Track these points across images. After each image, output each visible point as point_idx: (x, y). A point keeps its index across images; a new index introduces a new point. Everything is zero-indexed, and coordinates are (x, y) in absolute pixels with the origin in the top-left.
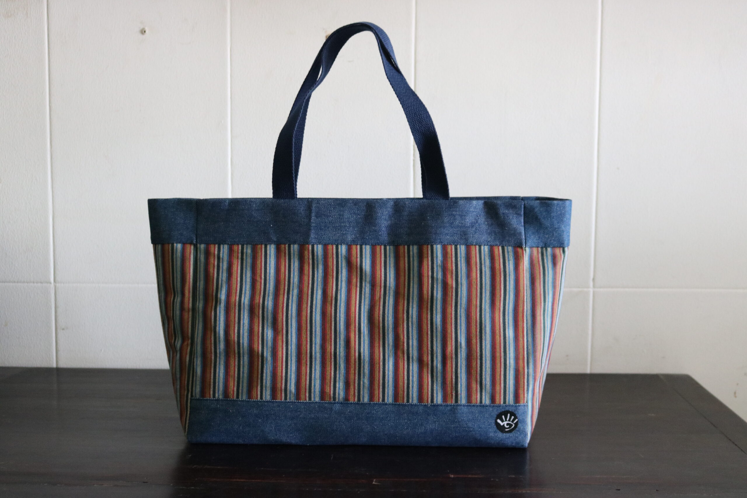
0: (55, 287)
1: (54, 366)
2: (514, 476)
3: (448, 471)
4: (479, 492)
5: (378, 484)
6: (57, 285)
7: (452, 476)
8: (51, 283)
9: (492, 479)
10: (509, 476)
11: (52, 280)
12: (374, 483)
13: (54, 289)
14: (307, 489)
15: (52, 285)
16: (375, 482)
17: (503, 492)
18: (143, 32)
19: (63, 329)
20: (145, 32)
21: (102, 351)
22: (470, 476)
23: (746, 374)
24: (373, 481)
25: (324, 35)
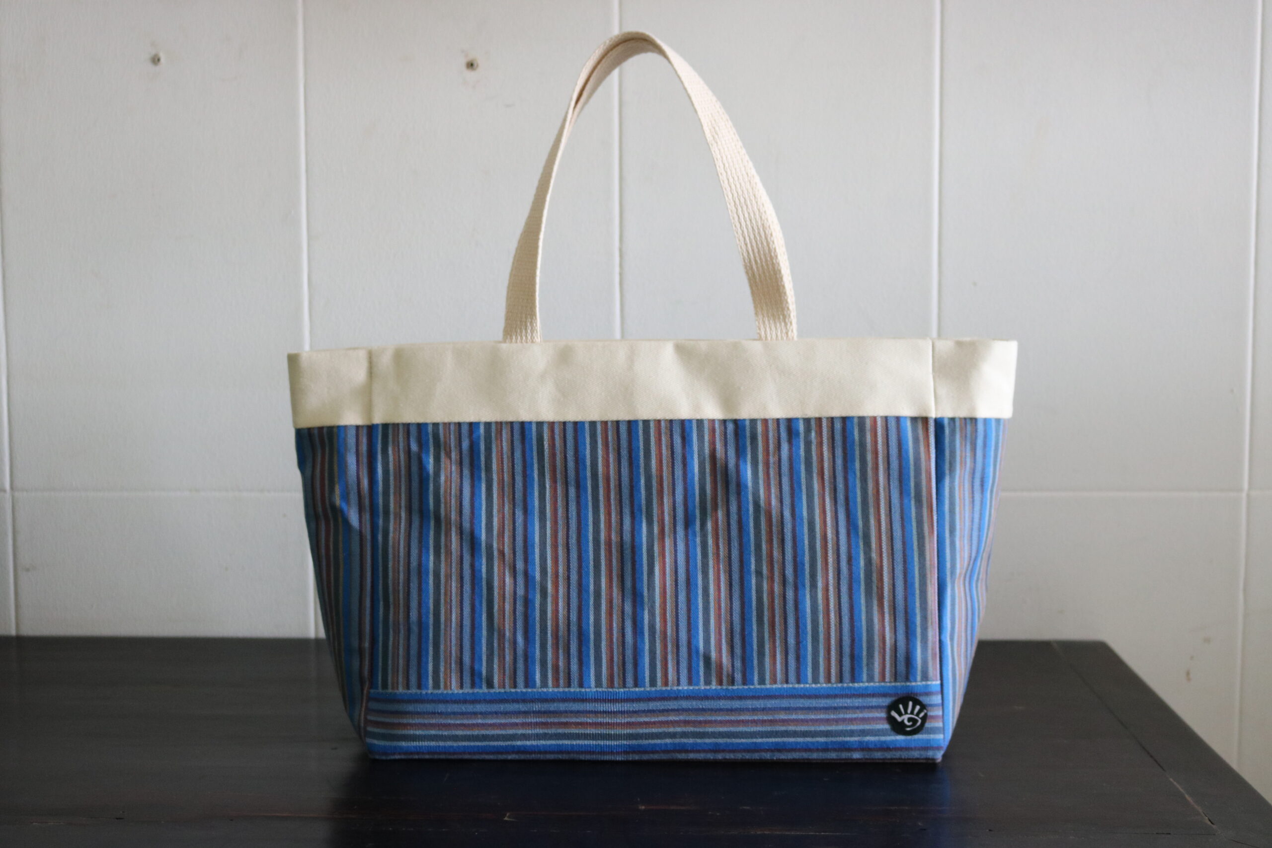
0: (13, 497)
1: (13, 632)
2: (748, 808)
3: (639, 799)
4: (682, 833)
5: (513, 820)
6: (16, 494)
7: (643, 807)
8: (5, 491)
9: (710, 813)
10: (741, 808)
11: (7, 486)
12: (506, 819)
13: (11, 500)
14: (390, 829)
15: (8, 495)
16: (509, 817)
17: (723, 832)
18: (157, 60)
19: (28, 570)
20: (159, 60)
22: (672, 808)
23: (1207, 640)
24: (506, 815)
25: (463, 61)
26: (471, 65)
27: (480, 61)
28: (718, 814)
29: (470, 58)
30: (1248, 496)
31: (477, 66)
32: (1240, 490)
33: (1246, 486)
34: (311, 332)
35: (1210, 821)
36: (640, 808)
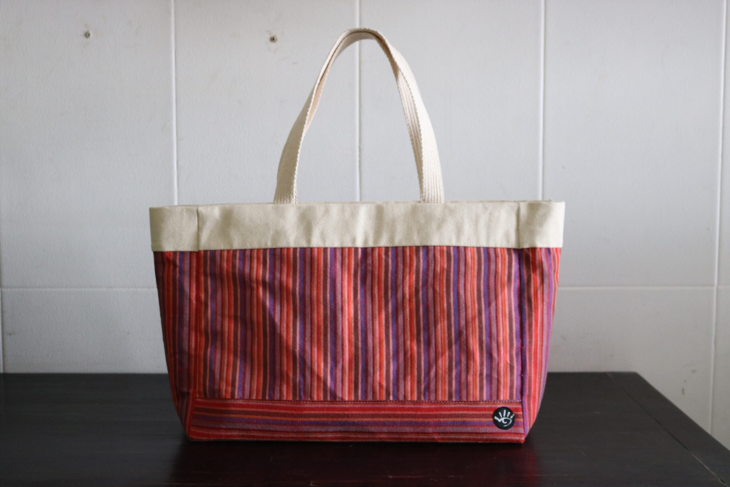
0: (1, 291)
1: (2, 371)
2: (453, 476)
3: (393, 472)
6: (4, 290)
7: (391, 477)
9: (431, 480)
10: (449, 476)
12: (311, 485)
16: (313, 484)
18: (88, 35)
19: (10, 334)
21: (50, 356)
22: (409, 477)
23: (694, 371)
24: (311, 483)
25: (268, 37)
26: (273, 39)
27: (278, 37)
28: (436, 480)
29: (272, 35)
30: (717, 289)
31: (277, 40)
32: (713, 285)
33: (716, 282)
34: (178, 195)
35: (722, 481)
36: (389, 477)
